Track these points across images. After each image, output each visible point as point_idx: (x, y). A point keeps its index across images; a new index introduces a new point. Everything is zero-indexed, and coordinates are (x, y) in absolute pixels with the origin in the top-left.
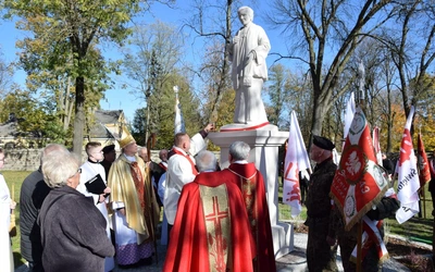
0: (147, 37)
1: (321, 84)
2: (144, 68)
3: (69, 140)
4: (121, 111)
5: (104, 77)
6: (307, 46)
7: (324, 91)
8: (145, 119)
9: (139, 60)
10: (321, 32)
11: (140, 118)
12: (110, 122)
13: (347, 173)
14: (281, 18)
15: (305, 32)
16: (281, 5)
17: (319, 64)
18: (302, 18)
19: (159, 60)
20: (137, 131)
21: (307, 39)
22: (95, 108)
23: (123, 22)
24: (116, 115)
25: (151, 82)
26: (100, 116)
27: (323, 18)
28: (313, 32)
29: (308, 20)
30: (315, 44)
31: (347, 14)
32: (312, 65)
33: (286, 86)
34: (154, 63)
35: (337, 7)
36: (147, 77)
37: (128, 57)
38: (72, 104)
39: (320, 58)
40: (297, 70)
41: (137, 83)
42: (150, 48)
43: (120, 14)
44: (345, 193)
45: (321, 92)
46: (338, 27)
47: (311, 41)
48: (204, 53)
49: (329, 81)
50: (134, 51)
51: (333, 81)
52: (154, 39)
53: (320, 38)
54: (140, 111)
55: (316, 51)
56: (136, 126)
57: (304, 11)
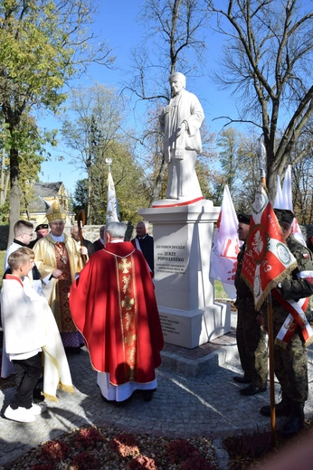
0: (85, 102)
1: (275, 150)
2: (84, 136)
3: (7, 216)
4: (60, 183)
5: (39, 149)
6: (260, 108)
7: (279, 158)
8: (86, 190)
9: (78, 127)
10: (275, 92)
11: (82, 189)
12: (49, 195)
13: (254, 253)
14: (231, 77)
15: (258, 93)
16: (231, 62)
17: (273, 128)
18: (254, 77)
19: (99, 126)
20: (78, 204)
21: (260, 99)
22: (33, 181)
23: (57, 87)
24: (56, 187)
25: (92, 151)
26: (39, 189)
27: (277, 77)
28: (266, 92)
29: (261, 79)
30: (269, 106)
31: (305, 70)
32: (265, 129)
33: (240, 152)
34: (94, 130)
35: (293, 62)
36: (88, 145)
37: (66, 124)
38: (8, 177)
39: (274, 121)
40: (249, 134)
41: (76, 153)
42: (89, 114)
43: (54, 78)
44: (254, 273)
45: (274, 158)
46: (295, 86)
47: (264, 102)
48: (146, 119)
49: (285, 146)
50: (73, 117)
51: (288, 146)
52: (94, 104)
53: (273, 99)
54: (81, 183)
55: (269, 113)
56: (77, 199)
57: (255, 68)
